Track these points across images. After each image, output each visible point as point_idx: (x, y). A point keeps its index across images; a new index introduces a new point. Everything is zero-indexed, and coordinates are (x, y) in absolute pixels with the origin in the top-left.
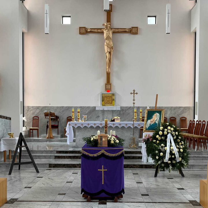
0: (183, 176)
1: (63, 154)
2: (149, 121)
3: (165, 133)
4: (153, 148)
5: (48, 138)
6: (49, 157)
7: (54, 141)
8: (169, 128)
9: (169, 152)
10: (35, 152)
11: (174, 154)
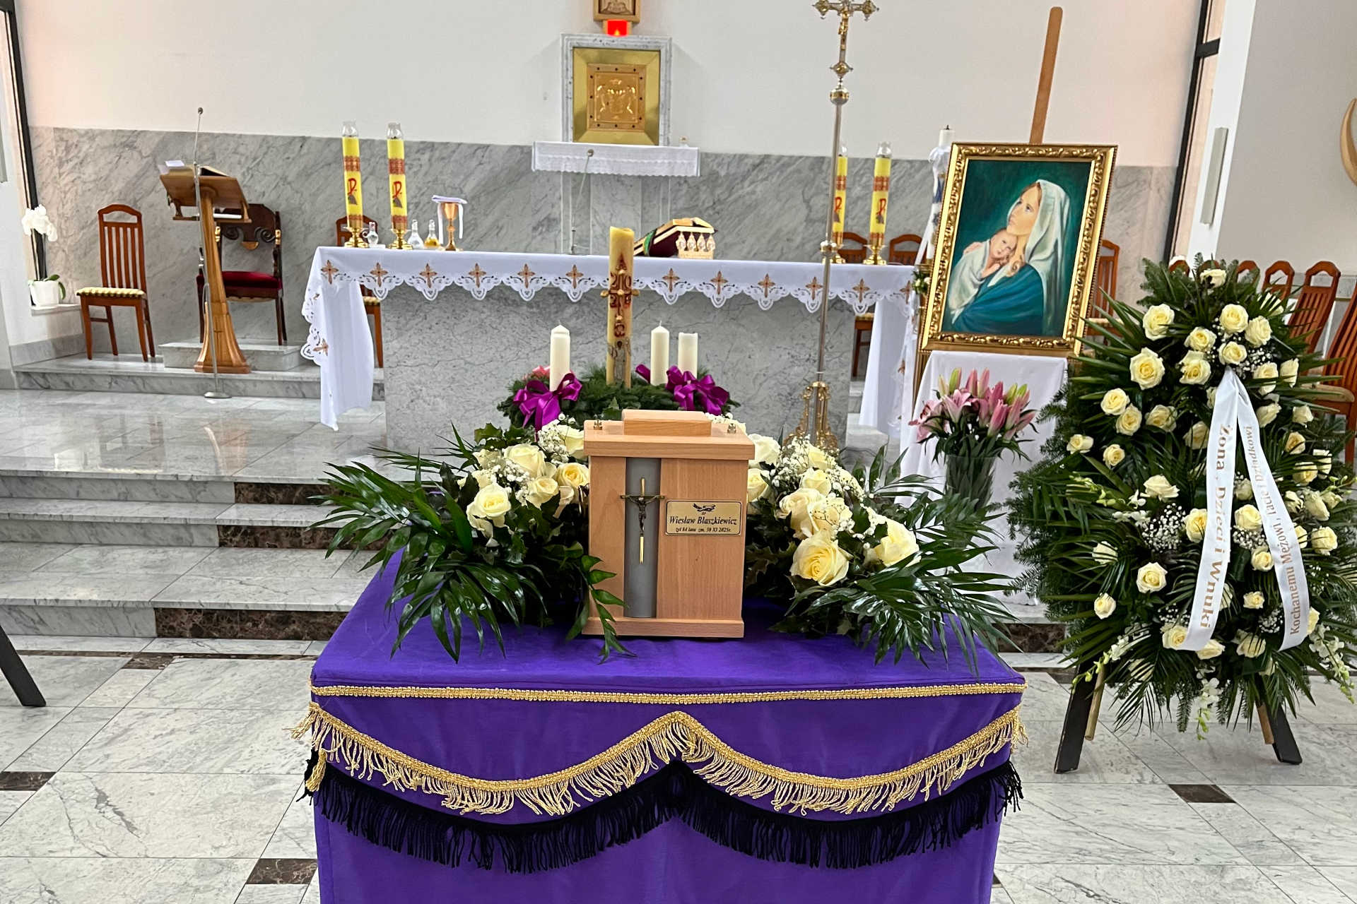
0: (1287, 753)
1: (285, 508)
2: (976, 253)
3: (1195, 367)
4: (1069, 516)
5: (207, 367)
6: (171, 531)
7: (250, 387)
8: (1234, 315)
9: (1226, 559)
10: (65, 487)
11: (1265, 582)
